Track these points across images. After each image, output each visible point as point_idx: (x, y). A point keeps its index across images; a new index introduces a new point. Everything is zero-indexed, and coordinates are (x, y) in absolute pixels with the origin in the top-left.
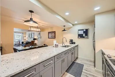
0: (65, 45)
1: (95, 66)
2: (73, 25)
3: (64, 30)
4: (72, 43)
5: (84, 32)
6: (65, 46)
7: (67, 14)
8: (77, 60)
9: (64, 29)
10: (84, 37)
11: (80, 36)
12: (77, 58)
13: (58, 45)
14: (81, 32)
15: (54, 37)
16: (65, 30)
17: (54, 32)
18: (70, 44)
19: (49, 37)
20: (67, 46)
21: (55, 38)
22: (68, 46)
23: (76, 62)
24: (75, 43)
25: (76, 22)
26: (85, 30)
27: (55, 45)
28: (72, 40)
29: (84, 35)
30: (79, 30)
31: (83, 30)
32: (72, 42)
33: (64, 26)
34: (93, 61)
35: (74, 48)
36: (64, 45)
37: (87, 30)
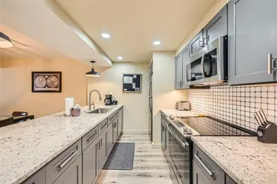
0: (97, 107)
1: (152, 140)
2: (113, 62)
3: (93, 72)
4: (111, 103)
5: (134, 80)
6: (97, 111)
7: (106, 36)
8: (122, 138)
9: (93, 69)
10: (134, 90)
11: (127, 87)
12: (121, 133)
13: (79, 110)
14: (129, 80)
15: (58, 89)
16: (95, 71)
17: (58, 75)
18: (106, 104)
19: (36, 89)
20: (99, 111)
21: (60, 91)
22: (103, 111)
23: (121, 142)
24: (116, 103)
25: (120, 58)
26: (135, 77)
27: (72, 109)
28: (111, 96)
29: (134, 87)
30: (125, 75)
31: (132, 76)
32: (110, 101)
33: (93, 62)
34: (148, 133)
35: (116, 113)
36: (92, 109)
37: (139, 76)
